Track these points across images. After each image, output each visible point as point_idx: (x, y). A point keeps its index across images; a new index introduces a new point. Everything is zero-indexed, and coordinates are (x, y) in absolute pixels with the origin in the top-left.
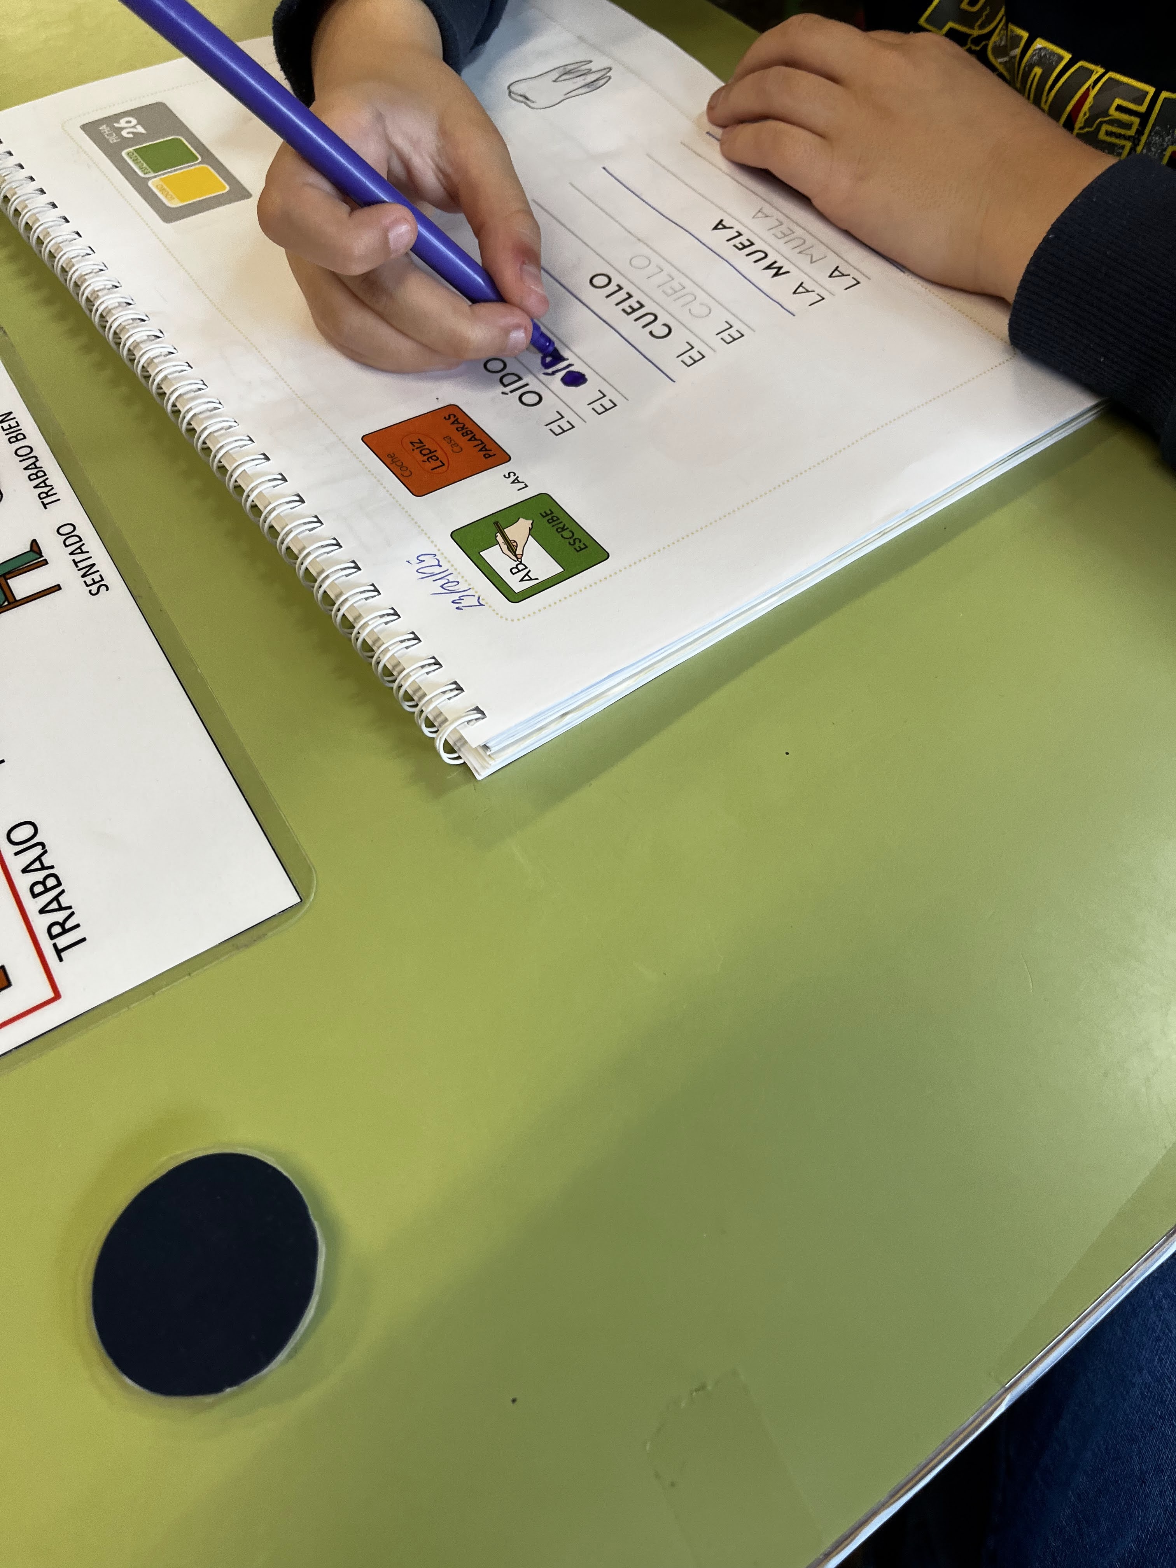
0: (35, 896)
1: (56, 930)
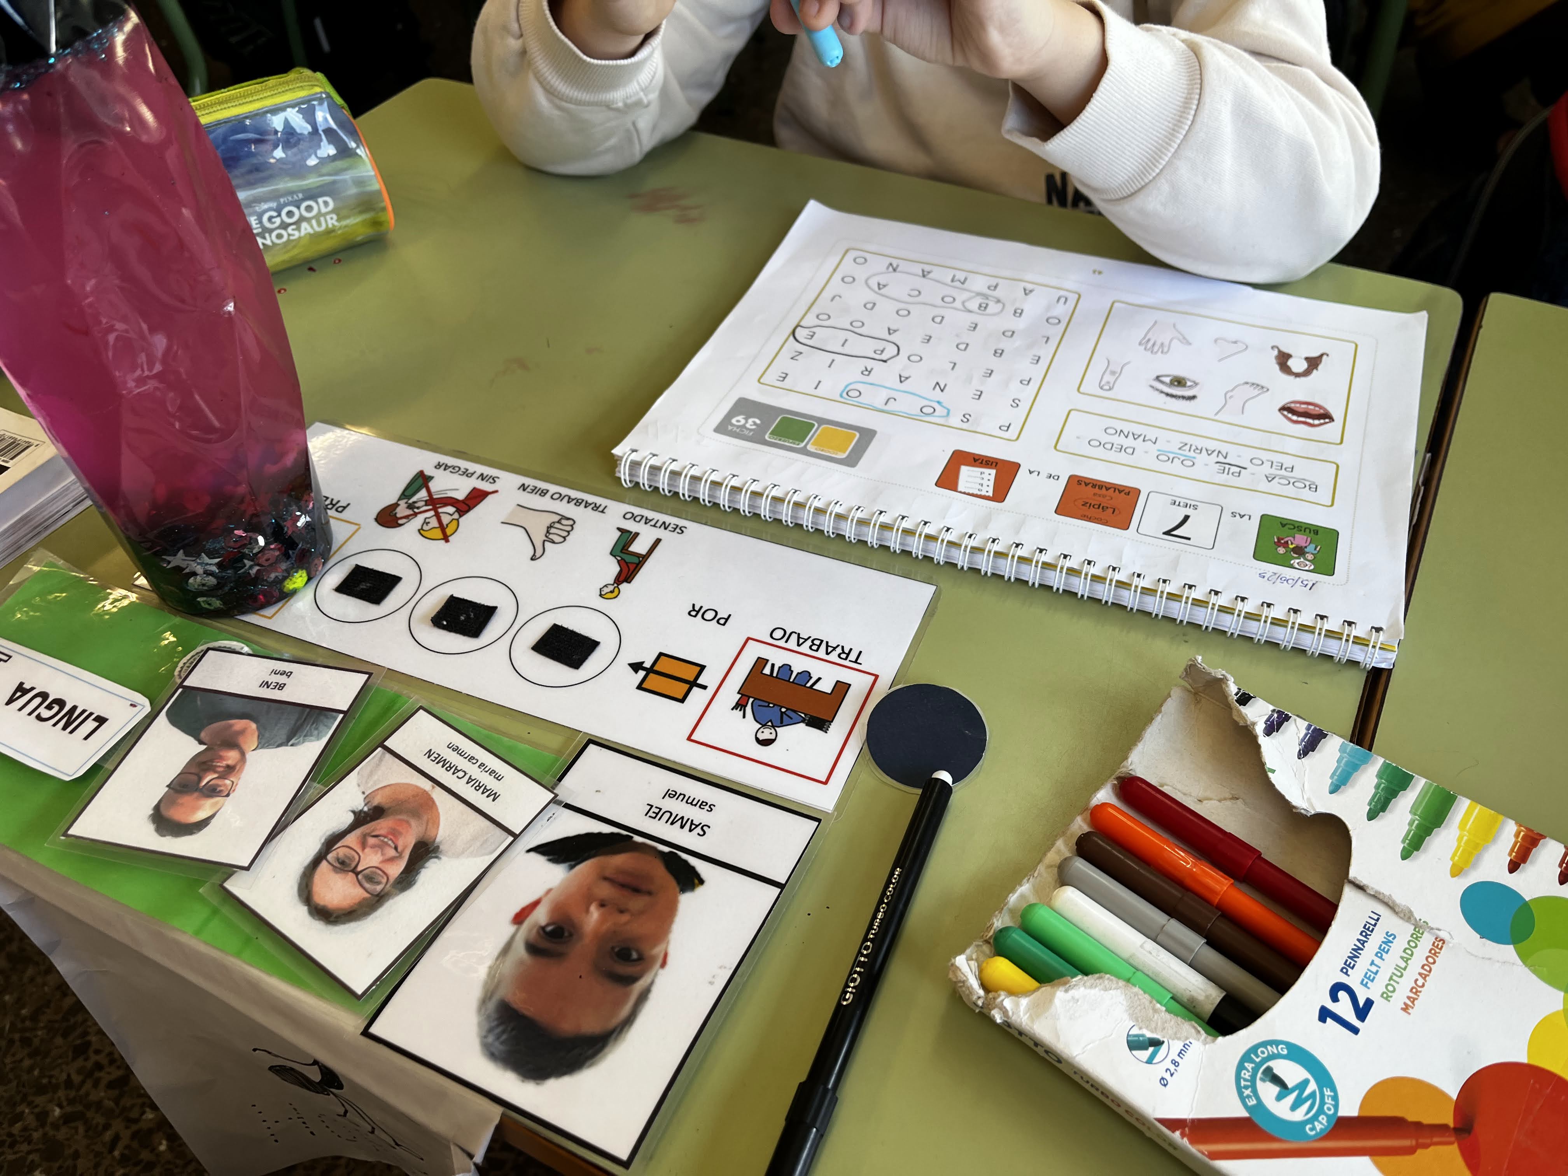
1: (844, 656)
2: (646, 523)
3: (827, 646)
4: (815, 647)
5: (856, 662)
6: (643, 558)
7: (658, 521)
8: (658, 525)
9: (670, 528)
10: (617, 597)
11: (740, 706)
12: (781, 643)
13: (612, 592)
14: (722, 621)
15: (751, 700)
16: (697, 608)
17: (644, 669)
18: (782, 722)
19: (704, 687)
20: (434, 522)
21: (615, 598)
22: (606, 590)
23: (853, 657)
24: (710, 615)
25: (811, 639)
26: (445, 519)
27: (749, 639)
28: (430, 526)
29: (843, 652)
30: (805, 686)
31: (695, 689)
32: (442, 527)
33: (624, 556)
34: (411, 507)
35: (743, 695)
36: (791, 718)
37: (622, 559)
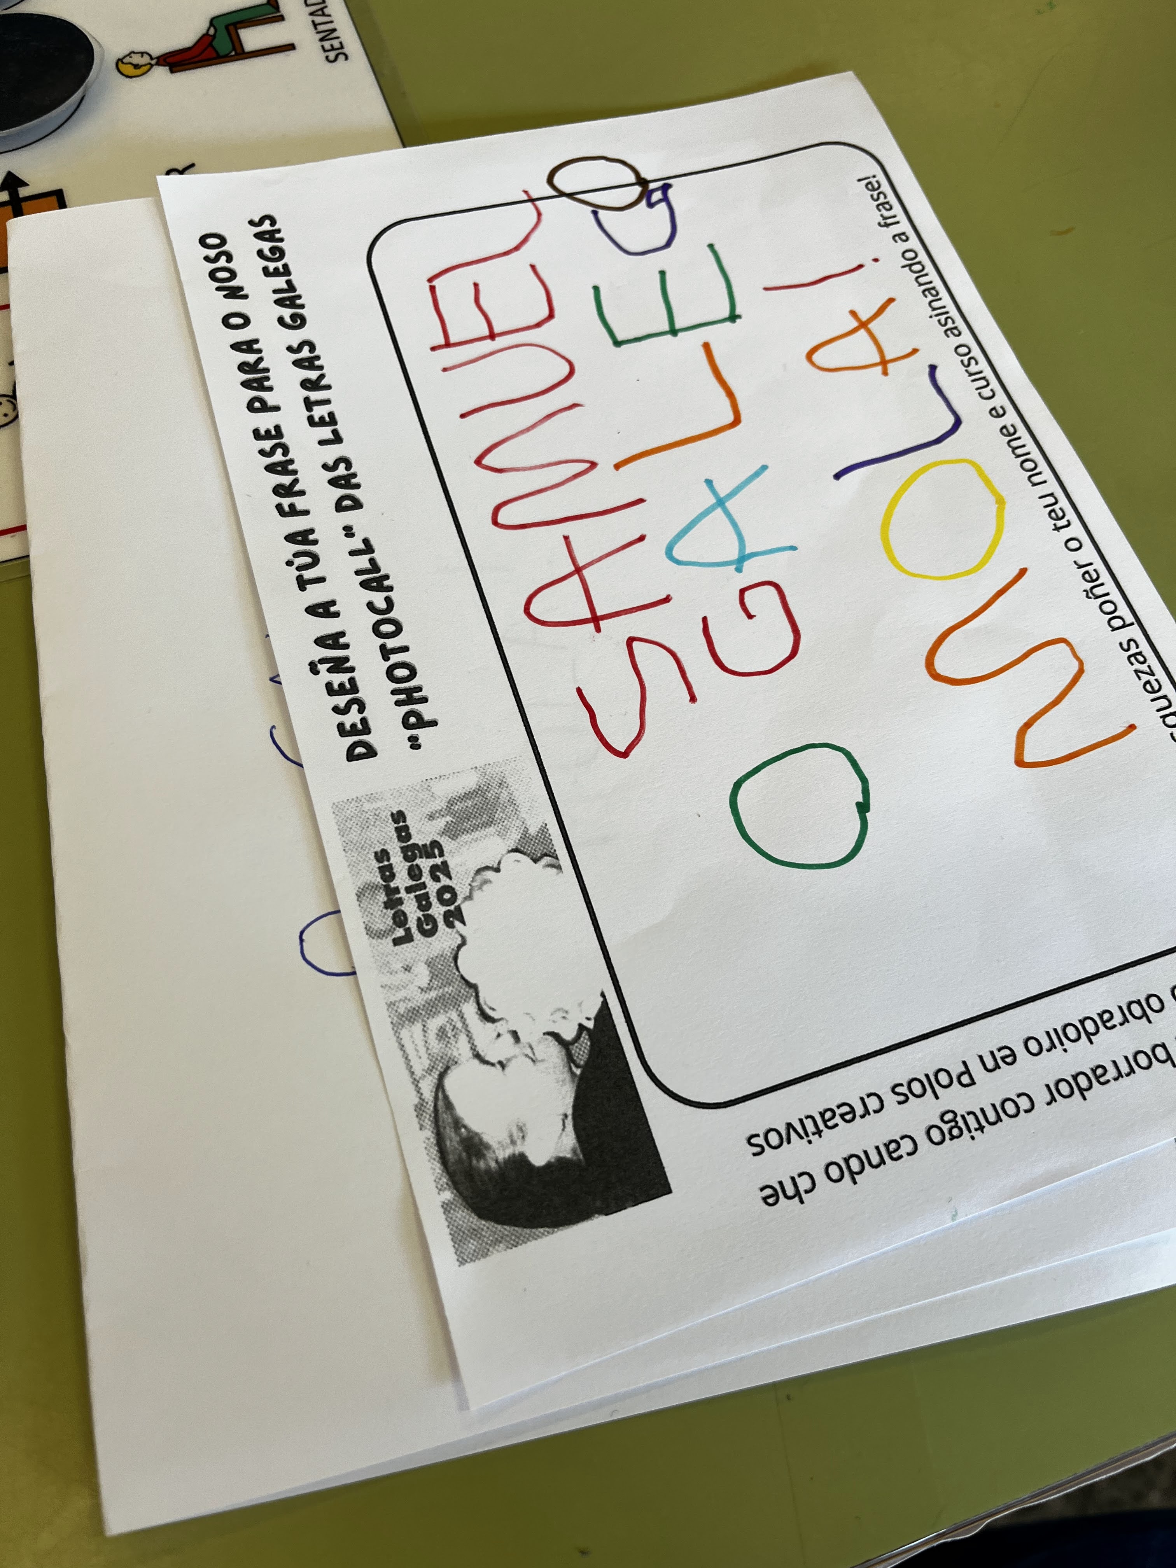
2: (312, 14)
6: (237, 54)
7: (332, 22)
8: (321, 28)
9: (327, 45)
10: (131, 77)
13: (137, 66)
21: (128, 77)
22: (136, 59)
33: (223, 35)
37: (214, 36)
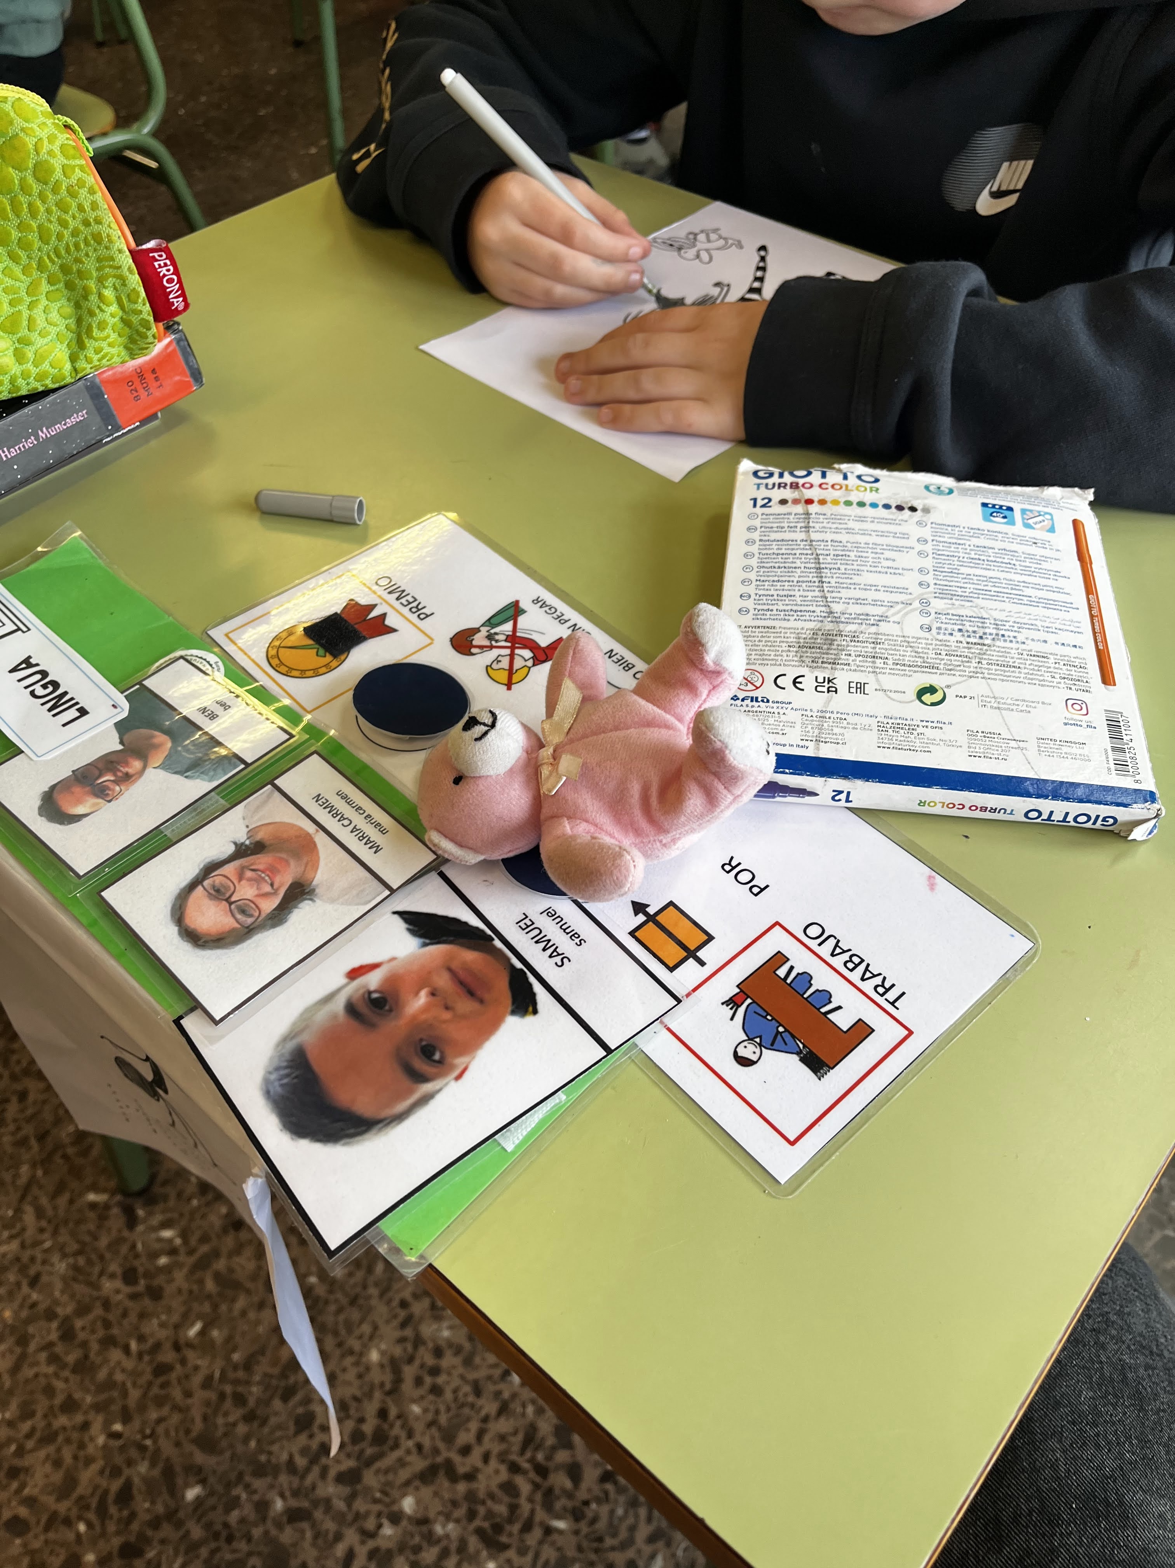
0: (851, 970)
1: (881, 990)
3: (867, 969)
4: (850, 965)
5: (893, 1004)
11: (733, 1002)
12: (813, 944)
14: (755, 890)
15: (749, 1001)
16: (734, 863)
17: (646, 914)
18: (772, 1044)
19: (702, 963)
20: (505, 663)
23: (891, 995)
24: (745, 877)
25: (850, 953)
26: (518, 663)
27: (777, 923)
28: (500, 665)
29: (883, 986)
30: (819, 1009)
31: (691, 961)
32: (511, 671)
34: (490, 637)
35: (742, 991)
36: (786, 1044)
